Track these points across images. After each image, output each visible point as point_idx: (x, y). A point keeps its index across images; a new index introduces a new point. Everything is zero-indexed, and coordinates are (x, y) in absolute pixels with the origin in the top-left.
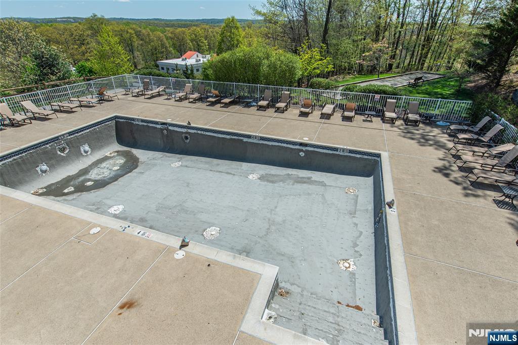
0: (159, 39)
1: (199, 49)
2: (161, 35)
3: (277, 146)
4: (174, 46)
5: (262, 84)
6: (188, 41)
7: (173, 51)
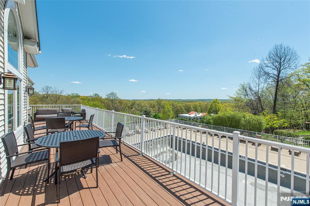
0: (180, 106)
1: (196, 110)
2: (181, 105)
3: (260, 166)
4: (186, 109)
5: (241, 129)
6: (192, 107)
7: (185, 111)
